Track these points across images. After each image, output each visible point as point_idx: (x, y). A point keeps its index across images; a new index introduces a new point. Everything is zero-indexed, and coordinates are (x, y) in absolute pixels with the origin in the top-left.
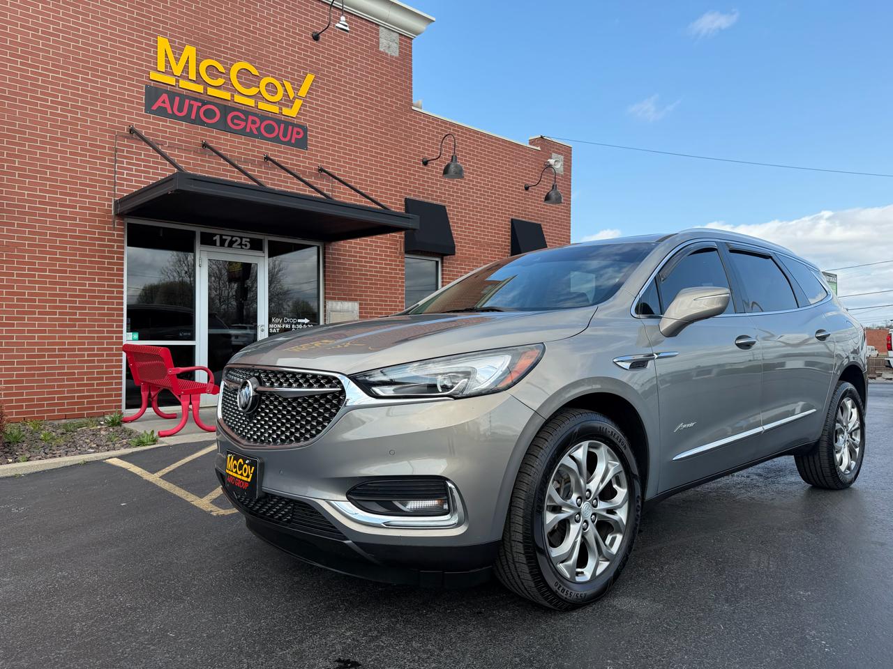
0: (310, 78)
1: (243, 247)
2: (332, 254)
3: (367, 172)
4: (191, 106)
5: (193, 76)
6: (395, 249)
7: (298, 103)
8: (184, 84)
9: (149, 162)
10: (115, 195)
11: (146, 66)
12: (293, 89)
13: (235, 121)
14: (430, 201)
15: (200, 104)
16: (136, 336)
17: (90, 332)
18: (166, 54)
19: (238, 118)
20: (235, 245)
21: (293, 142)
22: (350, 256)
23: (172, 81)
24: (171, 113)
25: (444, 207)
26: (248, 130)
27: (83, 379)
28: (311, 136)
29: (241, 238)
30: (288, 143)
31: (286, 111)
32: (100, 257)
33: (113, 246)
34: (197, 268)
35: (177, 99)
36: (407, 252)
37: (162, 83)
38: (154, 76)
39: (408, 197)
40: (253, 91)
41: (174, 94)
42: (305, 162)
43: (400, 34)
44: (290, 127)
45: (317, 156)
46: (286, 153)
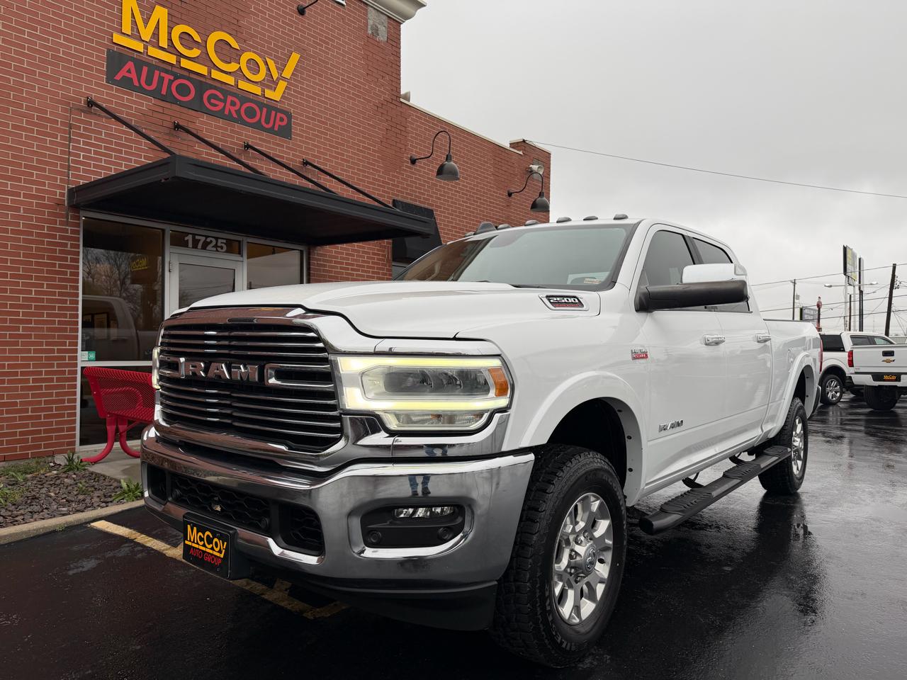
0: (295, 57)
1: (219, 249)
2: (318, 260)
3: (354, 169)
4: (161, 80)
5: (164, 43)
6: (383, 255)
7: (282, 85)
8: (153, 51)
9: (111, 143)
10: (68, 182)
11: (109, 26)
12: (277, 68)
13: (213, 101)
14: (418, 204)
15: (172, 78)
16: (93, 356)
17: (36, 351)
18: (133, 14)
19: (215, 97)
20: (209, 247)
21: (276, 129)
22: (336, 262)
23: (139, 47)
24: (138, 85)
25: (432, 210)
26: (226, 113)
27: (27, 411)
28: (295, 123)
29: (217, 239)
30: (271, 131)
31: (269, 93)
32: (49, 258)
33: (66, 245)
34: (167, 273)
35: (145, 69)
36: (394, 259)
37: (127, 48)
38: (117, 38)
39: (396, 198)
40: (233, 67)
41: (141, 62)
42: (289, 154)
43: (389, 17)
44: (273, 112)
45: (301, 147)
46: (269, 142)
